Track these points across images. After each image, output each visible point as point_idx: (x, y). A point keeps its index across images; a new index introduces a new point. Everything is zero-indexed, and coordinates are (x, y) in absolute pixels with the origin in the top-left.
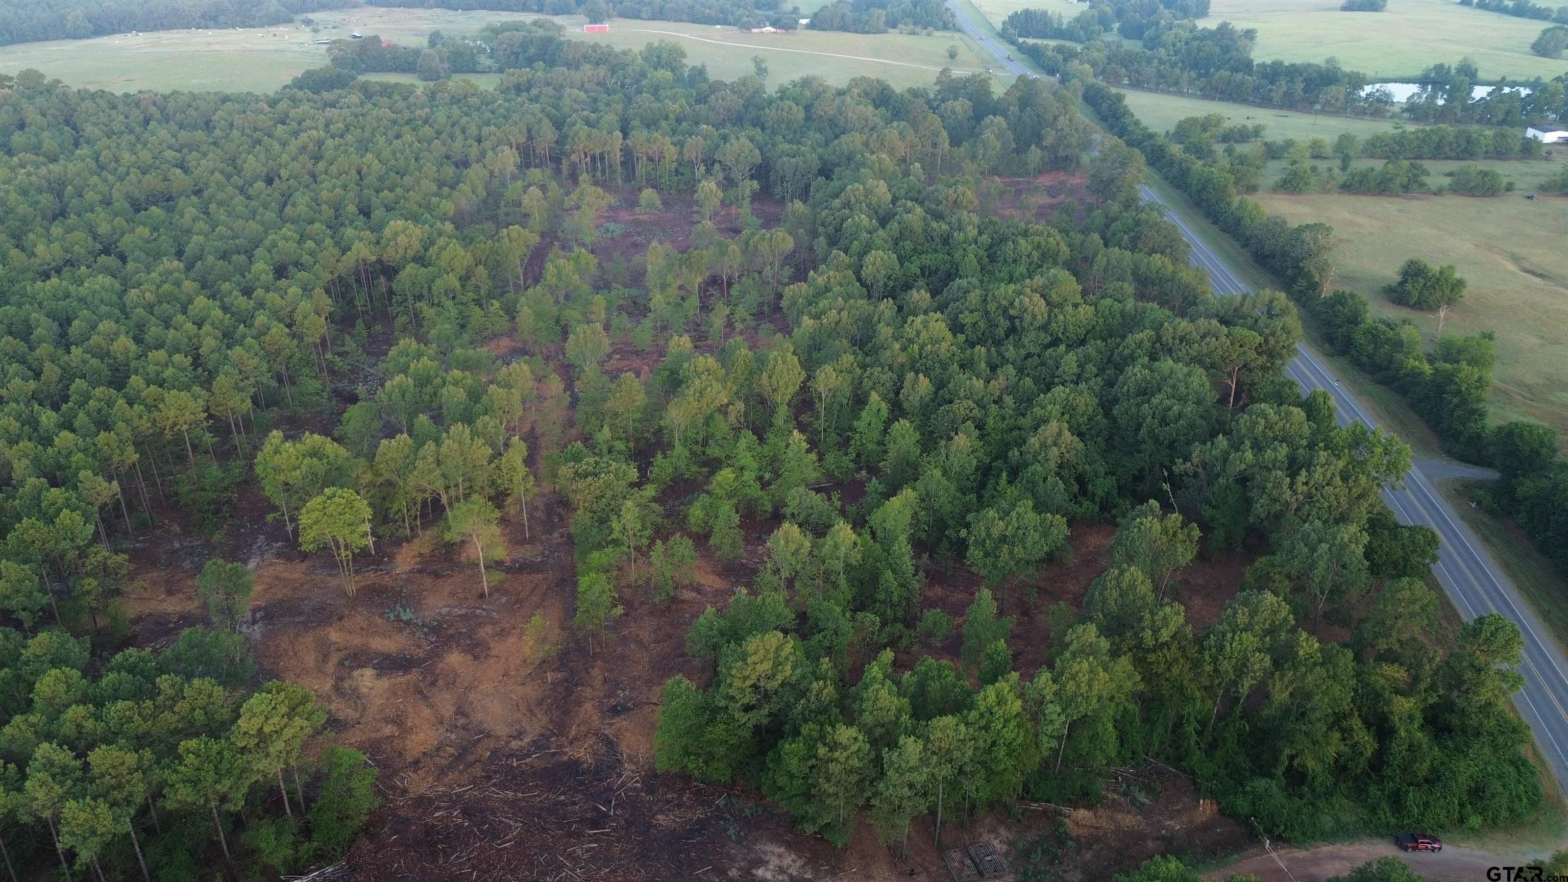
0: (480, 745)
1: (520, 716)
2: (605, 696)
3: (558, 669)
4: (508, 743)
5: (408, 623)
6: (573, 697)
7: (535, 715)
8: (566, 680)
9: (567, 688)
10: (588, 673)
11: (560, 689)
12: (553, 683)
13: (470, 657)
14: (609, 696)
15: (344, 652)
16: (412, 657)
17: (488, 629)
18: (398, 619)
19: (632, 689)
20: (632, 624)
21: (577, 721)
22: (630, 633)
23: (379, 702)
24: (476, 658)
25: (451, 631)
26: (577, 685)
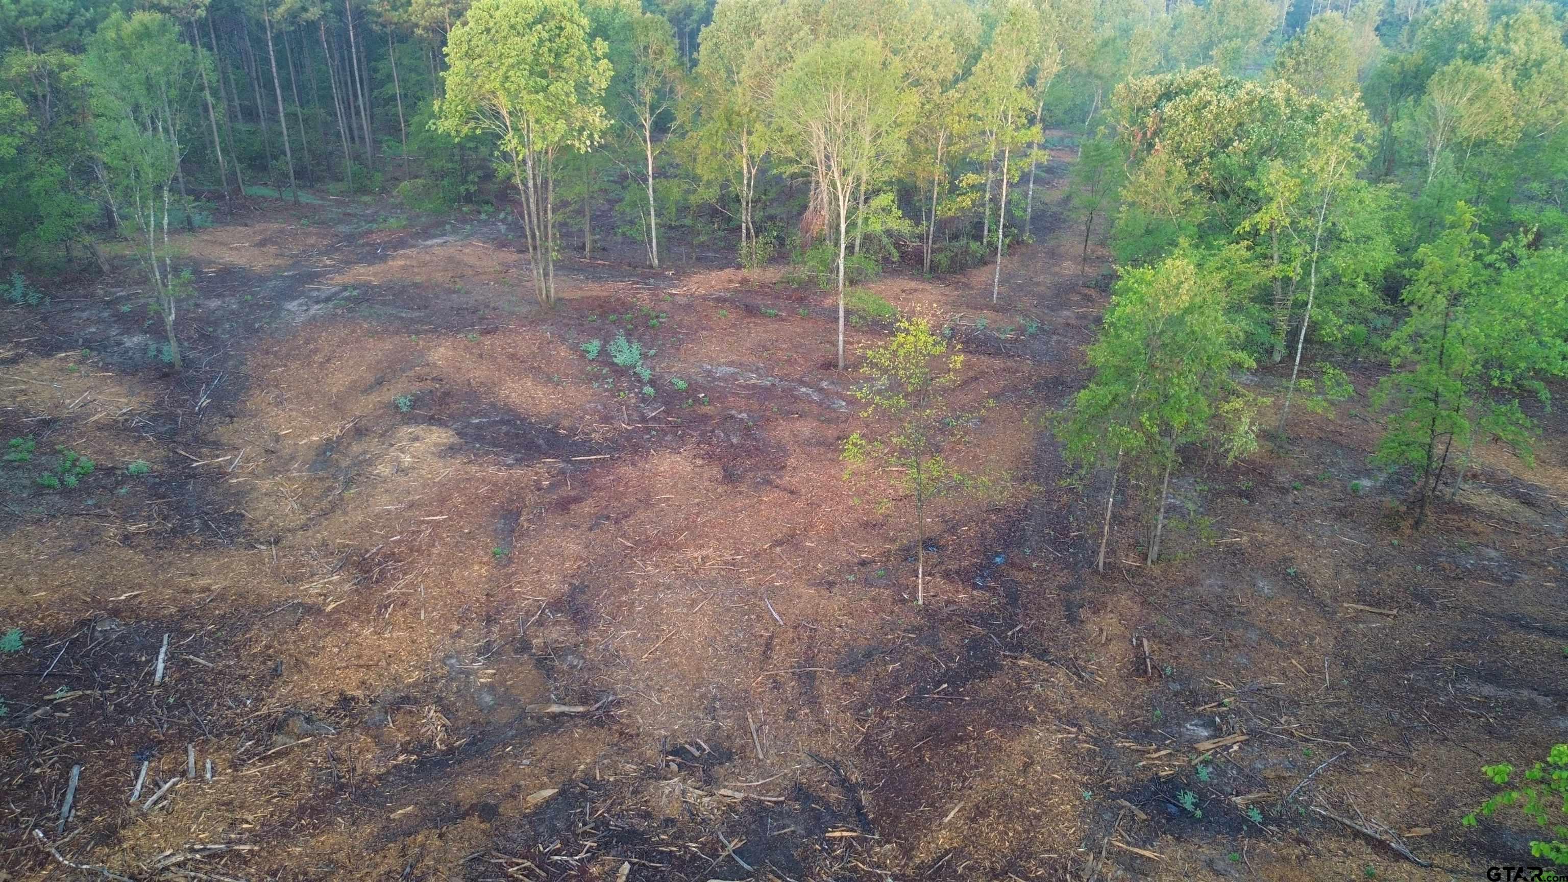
0: (542, 746)
1: (757, 682)
2: (1127, 728)
3: (965, 577)
4: (653, 774)
5: (620, 372)
6: (990, 688)
7: (814, 702)
8: (985, 620)
9: (975, 644)
10: (1072, 619)
11: (950, 640)
12: (927, 612)
13: (716, 471)
14: (1145, 734)
15: (429, 385)
16: (573, 431)
17: (806, 428)
18: (604, 356)
19: (1255, 735)
20: (1267, 526)
21: (978, 790)
22: (1258, 546)
23: (384, 504)
24: (729, 477)
25: (707, 409)
26: (1017, 648)
